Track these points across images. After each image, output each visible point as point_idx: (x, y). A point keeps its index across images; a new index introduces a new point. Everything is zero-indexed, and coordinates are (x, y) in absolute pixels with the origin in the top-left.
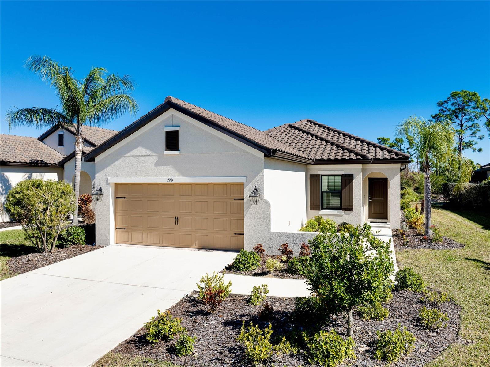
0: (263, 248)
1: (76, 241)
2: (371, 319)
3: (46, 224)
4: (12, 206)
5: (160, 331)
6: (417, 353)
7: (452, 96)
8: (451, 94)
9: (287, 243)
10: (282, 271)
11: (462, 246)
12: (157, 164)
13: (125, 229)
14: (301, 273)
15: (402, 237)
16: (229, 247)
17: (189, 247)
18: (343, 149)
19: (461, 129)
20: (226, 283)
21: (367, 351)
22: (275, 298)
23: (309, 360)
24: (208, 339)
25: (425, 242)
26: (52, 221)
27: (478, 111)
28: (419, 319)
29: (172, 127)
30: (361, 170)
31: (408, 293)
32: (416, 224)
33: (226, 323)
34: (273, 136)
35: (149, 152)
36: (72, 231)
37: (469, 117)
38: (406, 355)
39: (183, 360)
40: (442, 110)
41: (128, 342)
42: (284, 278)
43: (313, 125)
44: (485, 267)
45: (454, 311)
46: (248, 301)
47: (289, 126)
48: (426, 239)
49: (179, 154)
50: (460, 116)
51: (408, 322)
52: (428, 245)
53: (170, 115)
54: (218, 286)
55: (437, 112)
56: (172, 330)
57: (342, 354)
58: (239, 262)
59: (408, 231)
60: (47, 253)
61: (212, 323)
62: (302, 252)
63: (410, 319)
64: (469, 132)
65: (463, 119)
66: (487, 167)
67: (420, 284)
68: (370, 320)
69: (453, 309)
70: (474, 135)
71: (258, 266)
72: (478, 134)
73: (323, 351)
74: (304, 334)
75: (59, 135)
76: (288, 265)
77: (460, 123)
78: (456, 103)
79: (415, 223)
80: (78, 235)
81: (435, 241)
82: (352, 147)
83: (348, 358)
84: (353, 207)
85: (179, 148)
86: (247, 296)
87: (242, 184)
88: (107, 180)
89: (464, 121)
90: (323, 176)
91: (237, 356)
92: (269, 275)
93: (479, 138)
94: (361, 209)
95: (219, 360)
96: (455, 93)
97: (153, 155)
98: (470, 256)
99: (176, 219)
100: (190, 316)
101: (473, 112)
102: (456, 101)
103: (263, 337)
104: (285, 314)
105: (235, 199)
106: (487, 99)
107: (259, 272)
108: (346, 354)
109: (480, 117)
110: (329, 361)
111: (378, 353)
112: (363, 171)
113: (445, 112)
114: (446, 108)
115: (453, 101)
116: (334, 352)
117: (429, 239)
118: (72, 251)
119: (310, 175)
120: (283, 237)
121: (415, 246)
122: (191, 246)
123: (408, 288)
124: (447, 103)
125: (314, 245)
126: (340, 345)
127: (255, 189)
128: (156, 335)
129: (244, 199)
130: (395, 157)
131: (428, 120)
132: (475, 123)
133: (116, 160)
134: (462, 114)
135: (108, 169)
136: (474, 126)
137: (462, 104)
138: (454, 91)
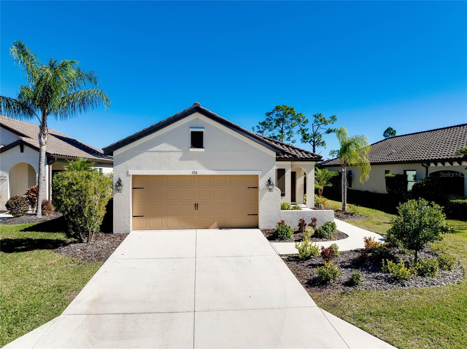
7: (276, 109)
8: (276, 108)
11: (366, 216)
12: (181, 159)
13: (143, 216)
16: (243, 225)
17: (207, 228)
19: (282, 134)
27: (294, 121)
29: (197, 128)
30: (290, 166)
35: (174, 148)
37: (287, 125)
40: (268, 119)
49: (204, 151)
50: (281, 124)
53: (195, 118)
55: (264, 120)
64: (286, 136)
65: (283, 127)
66: (325, 164)
70: (289, 140)
72: (292, 139)
77: (281, 130)
84: (285, 193)
85: (204, 146)
87: (257, 176)
88: (128, 172)
93: (292, 142)
94: (290, 194)
96: (278, 107)
97: (178, 151)
99: (196, 206)
101: (289, 122)
102: (279, 113)
105: (248, 188)
106: (301, 113)
107: (296, 239)
109: (295, 126)
112: (292, 166)
113: (270, 120)
114: (271, 118)
122: (210, 227)
124: (273, 114)
127: (269, 180)
129: (257, 188)
130: (313, 157)
131: (256, 125)
132: (291, 130)
133: (138, 154)
134: (283, 123)
135: (128, 162)
136: (290, 133)
137: (283, 115)
138: (278, 105)
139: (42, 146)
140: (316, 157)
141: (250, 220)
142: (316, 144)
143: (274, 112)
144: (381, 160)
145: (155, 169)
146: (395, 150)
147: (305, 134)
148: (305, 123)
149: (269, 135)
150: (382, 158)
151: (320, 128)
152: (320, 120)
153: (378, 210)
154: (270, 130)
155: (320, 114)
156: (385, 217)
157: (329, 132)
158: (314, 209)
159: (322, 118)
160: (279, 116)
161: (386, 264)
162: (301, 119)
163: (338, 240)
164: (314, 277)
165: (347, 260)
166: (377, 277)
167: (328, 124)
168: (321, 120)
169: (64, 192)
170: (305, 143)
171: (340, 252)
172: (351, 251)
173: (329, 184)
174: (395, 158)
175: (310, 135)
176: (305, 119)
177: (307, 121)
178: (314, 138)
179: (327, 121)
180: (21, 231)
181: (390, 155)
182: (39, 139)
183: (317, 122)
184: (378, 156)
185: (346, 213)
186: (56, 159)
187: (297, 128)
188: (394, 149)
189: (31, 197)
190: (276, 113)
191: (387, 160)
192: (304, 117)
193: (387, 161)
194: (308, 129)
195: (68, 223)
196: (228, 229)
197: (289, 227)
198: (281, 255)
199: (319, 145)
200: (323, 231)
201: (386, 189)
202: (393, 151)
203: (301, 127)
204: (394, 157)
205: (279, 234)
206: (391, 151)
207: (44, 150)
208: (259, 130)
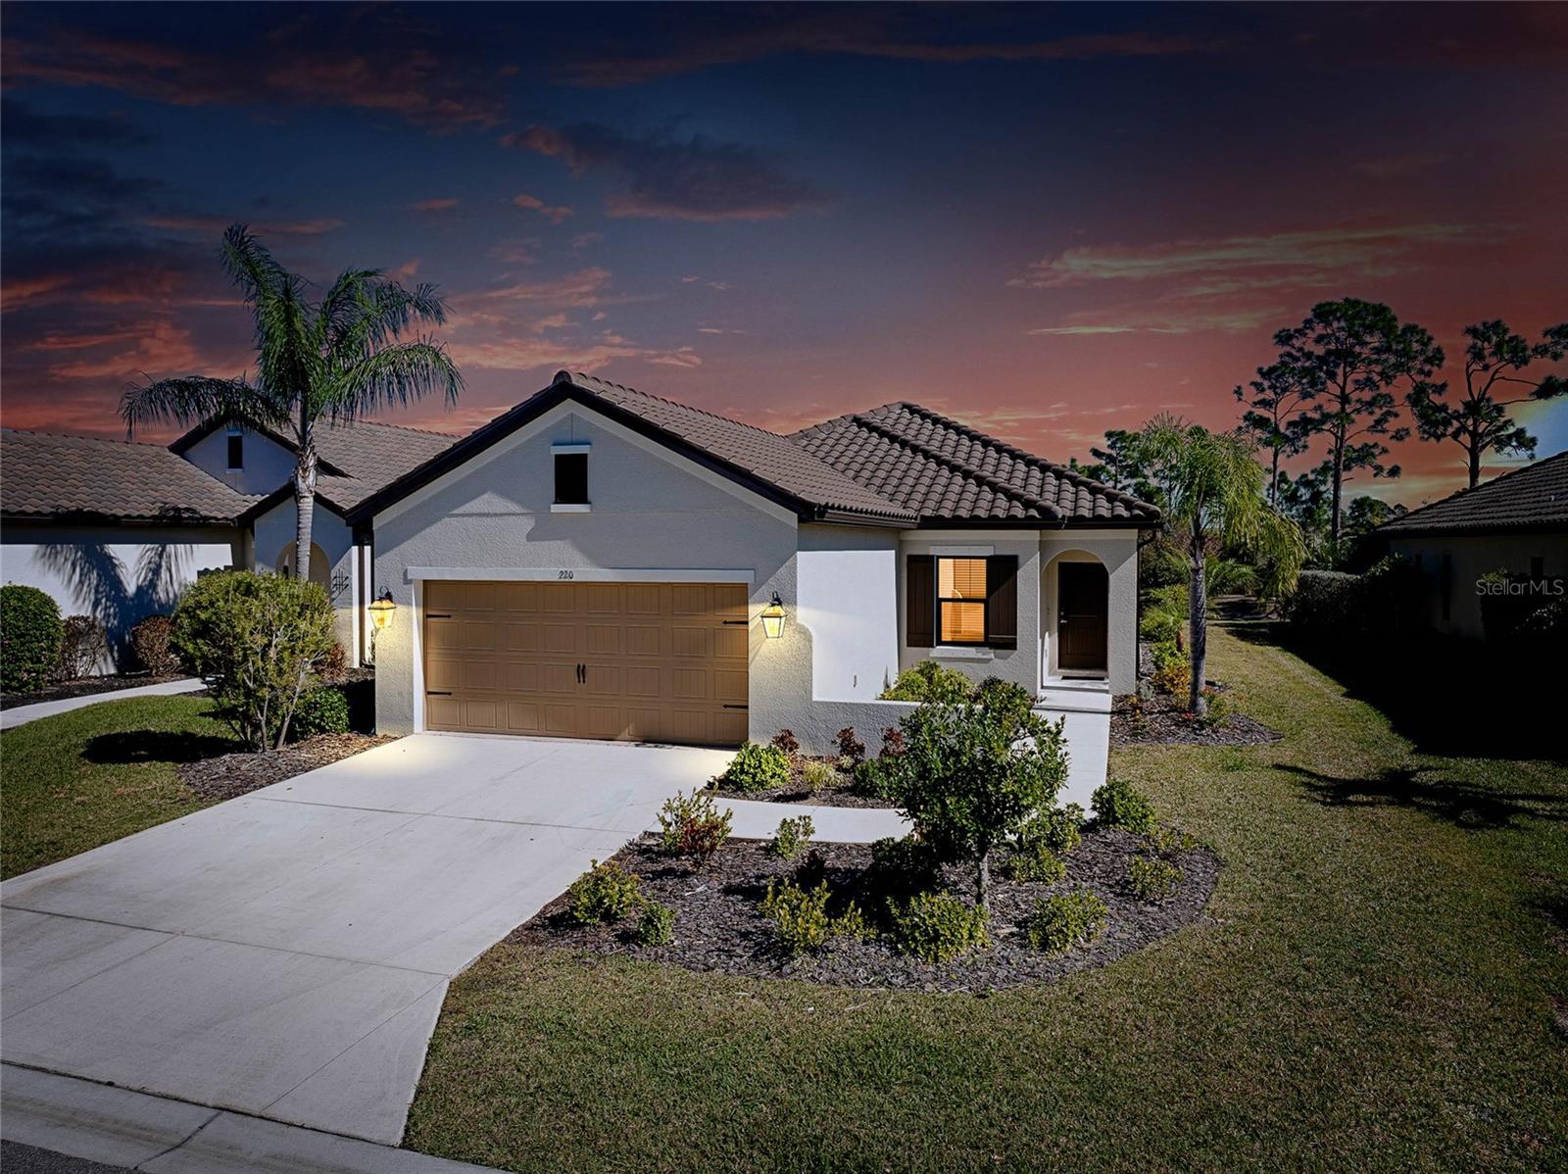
0: (795, 740)
1: (327, 724)
2: (1027, 881)
3: (268, 683)
4: (190, 640)
5: (600, 901)
6: (1111, 940)
7: (1317, 316)
8: (1315, 310)
9: (851, 728)
10: (839, 791)
11: (1277, 736)
13: (450, 694)
14: (885, 796)
15: (1134, 716)
16: (711, 740)
17: (612, 737)
18: (995, 488)
19: (1343, 409)
20: (721, 814)
21: (1012, 934)
22: (828, 845)
23: (900, 946)
24: (696, 918)
25: (1187, 726)
26: (281, 673)
27: (1391, 359)
28: (1128, 882)
29: (572, 444)
30: (1037, 546)
31: (1116, 834)
32: (1175, 682)
33: (728, 891)
34: (812, 448)
35: (513, 507)
36: (318, 699)
37: (1365, 375)
38: (1088, 941)
39: (652, 953)
40: (1289, 354)
41: (530, 927)
42: (847, 806)
43: (918, 420)
44: (1313, 785)
45: (1208, 870)
46: (771, 849)
47: (853, 421)
48: (1190, 721)
49: (590, 511)
50: (1340, 371)
51: (1104, 888)
52: (1192, 736)
53: (565, 414)
54: (703, 819)
55: (1275, 361)
56: (624, 899)
57: (962, 935)
58: (742, 771)
59: (1152, 699)
60: (269, 753)
61: (698, 890)
62: (886, 748)
63: (1110, 883)
64: (1365, 420)
65: (1347, 381)
67: (1145, 816)
68: (1026, 884)
69: (1206, 867)
70: (1379, 428)
71: (783, 780)
72: (1392, 425)
73: (927, 929)
74: (889, 900)
75: (231, 439)
76: (855, 778)
77: (1339, 394)
78: (1328, 336)
79: (1171, 680)
80: (332, 709)
81: (1211, 725)
82: (1016, 485)
83: (975, 946)
84: (1016, 639)
85: (590, 498)
86: (765, 841)
87: (743, 587)
88: (405, 573)
89: (1350, 387)
90: (940, 560)
91: (760, 944)
92: (812, 799)
93: (1393, 437)
94: (1036, 644)
95: (723, 950)
96: (1327, 308)
98: (1287, 761)
99: (581, 671)
100: (649, 878)
101: (1373, 362)
102: (1330, 332)
103: (811, 904)
104: (849, 873)
105: (726, 623)
106: (1414, 328)
107: (789, 793)
108: (971, 937)
109: (1395, 377)
110: (938, 948)
111: (1033, 937)
112: (1043, 546)
113: (1297, 359)
114: (1300, 349)
115: (1320, 329)
116: (948, 932)
117: (1198, 721)
118: (325, 748)
119: (909, 557)
120: (841, 715)
121: (1159, 737)
122: (618, 735)
123: (1117, 824)
124: (1305, 335)
125: (910, 727)
126: (960, 918)
127: (776, 600)
128: (591, 911)
129: (744, 623)
131: (1249, 382)
133: (429, 524)
134: (1345, 367)
135: (408, 546)
137: (1349, 339)
140: (1137, 512)
142: (1481, 443)
147: (1431, 407)
148: (1430, 364)
149: (1300, 413)
150: (1535, 509)
151: (1503, 378)
154: (1305, 395)
155: (1498, 324)
157: (1547, 391)
159: (1505, 337)
160: (1330, 342)
162: (1414, 348)
167: (1534, 361)
175: (1457, 406)
176: (1430, 346)
177: (1438, 357)
178: (1473, 422)
192: (1426, 339)
194: (1444, 386)
198: (650, 835)
203: (1419, 378)
208: (1261, 396)
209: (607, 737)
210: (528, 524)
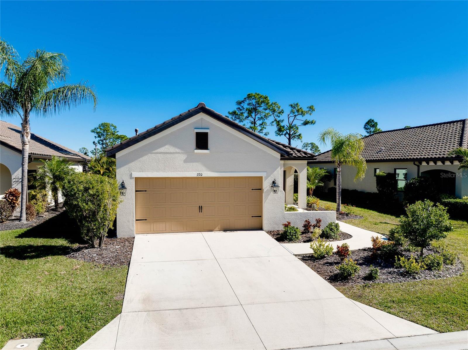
7: (248, 97)
11: (361, 216)
12: (186, 161)
13: (146, 220)
16: (247, 227)
17: (212, 230)
19: (255, 126)
27: (267, 111)
29: (202, 129)
30: (283, 165)
35: (178, 150)
37: (260, 116)
40: (239, 108)
49: (209, 152)
50: (253, 115)
53: (200, 118)
55: (235, 110)
64: (259, 128)
65: (256, 117)
70: (261, 132)
72: (264, 131)
85: (209, 148)
87: (261, 178)
88: (132, 175)
89: (256, 119)
93: (265, 134)
96: (251, 95)
97: (182, 153)
99: (201, 208)
101: (262, 112)
102: (251, 102)
105: (252, 189)
106: (276, 103)
109: (268, 117)
113: (241, 110)
114: (242, 107)
122: (214, 229)
124: (244, 102)
127: (275, 182)
129: (261, 189)
130: (305, 155)
132: (264, 121)
133: (142, 156)
134: (255, 113)
135: (132, 164)
136: (263, 124)
137: (256, 105)
138: (250, 93)
139: (25, 146)
140: (309, 155)
141: (254, 222)
142: (291, 137)
143: (246, 101)
144: (370, 158)
145: (159, 171)
146: (384, 146)
147: (280, 126)
148: (280, 114)
150: (371, 156)
151: (297, 119)
152: (296, 110)
153: (370, 209)
155: (297, 104)
156: (379, 216)
157: (306, 123)
158: (307, 209)
159: (299, 108)
160: (251, 105)
161: (399, 260)
162: (276, 109)
163: (343, 240)
164: (334, 274)
165: (359, 258)
166: (390, 272)
167: (306, 115)
168: (298, 111)
169: (80, 197)
170: (280, 136)
171: (351, 251)
172: (359, 250)
173: (321, 183)
174: (385, 156)
175: (286, 127)
176: (280, 109)
177: (282, 112)
178: (290, 131)
179: (304, 111)
180: (16, 237)
181: (379, 152)
182: (22, 138)
183: (294, 113)
184: (367, 153)
185: (341, 214)
186: (33, 158)
187: (271, 119)
188: (382, 146)
189: (10, 201)
190: (248, 102)
191: (377, 157)
192: (279, 107)
193: (377, 159)
194: (283, 121)
195: (81, 228)
196: (232, 231)
197: (297, 228)
198: (296, 255)
199: (295, 138)
200: (329, 231)
201: (377, 188)
202: (383, 148)
203: (276, 118)
204: (384, 154)
205: (288, 236)
206: (379, 148)
207: (27, 150)
209: (211, 230)
210: (184, 157)
